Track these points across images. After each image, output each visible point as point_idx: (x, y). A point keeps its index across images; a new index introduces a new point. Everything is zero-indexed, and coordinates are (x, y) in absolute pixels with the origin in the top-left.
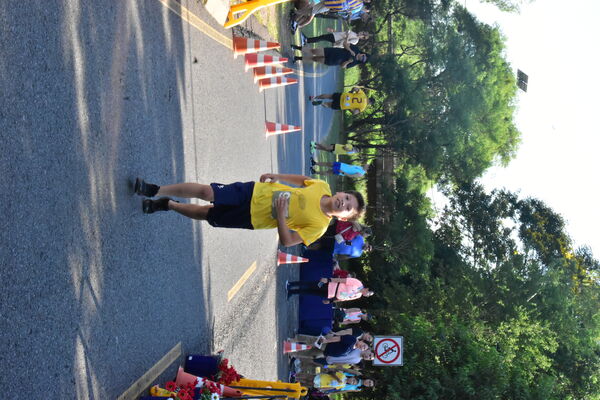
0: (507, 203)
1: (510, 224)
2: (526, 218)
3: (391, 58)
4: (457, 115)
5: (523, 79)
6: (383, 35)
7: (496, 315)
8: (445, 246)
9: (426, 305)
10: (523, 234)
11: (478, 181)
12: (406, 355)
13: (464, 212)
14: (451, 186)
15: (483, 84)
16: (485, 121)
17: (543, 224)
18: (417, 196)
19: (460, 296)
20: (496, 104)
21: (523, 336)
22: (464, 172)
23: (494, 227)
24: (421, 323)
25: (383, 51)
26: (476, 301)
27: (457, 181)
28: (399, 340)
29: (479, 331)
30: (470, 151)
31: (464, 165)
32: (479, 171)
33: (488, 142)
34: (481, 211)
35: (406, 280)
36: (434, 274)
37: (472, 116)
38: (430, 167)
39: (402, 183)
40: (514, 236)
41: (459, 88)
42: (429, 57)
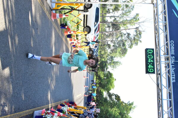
0: (113, 94)
1: (114, 97)
2: (116, 96)
3: (100, 76)
4: (108, 83)
5: (115, 79)
6: (99, 73)
7: (112, 107)
8: (106, 99)
9: (103, 106)
10: (115, 98)
11: (110, 91)
12: (100, 111)
13: (108, 95)
14: (107, 92)
15: (111, 80)
16: (111, 84)
17: (118, 97)
18: (102, 92)
19: (107, 105)
20: (112, 82)
21: (115, 110)
22: (108, 90)
23: (112, 97)
24: (102, 108)
25: (99, 75)
26: (109, 105)
27: (107, 91)
28: (100, 109)
29: (110, 109)
30: (109, 88)
31: (108, 89)
32: (110, 90)
33: (111, 87)
34: (110, 95)
35: (101, 102)
36: (104, 102)
37: (109, 83)
38: (104, 89)
39: (100, 91)
40: (114, 98)
41: (108, 80)
42: (104, 76)
